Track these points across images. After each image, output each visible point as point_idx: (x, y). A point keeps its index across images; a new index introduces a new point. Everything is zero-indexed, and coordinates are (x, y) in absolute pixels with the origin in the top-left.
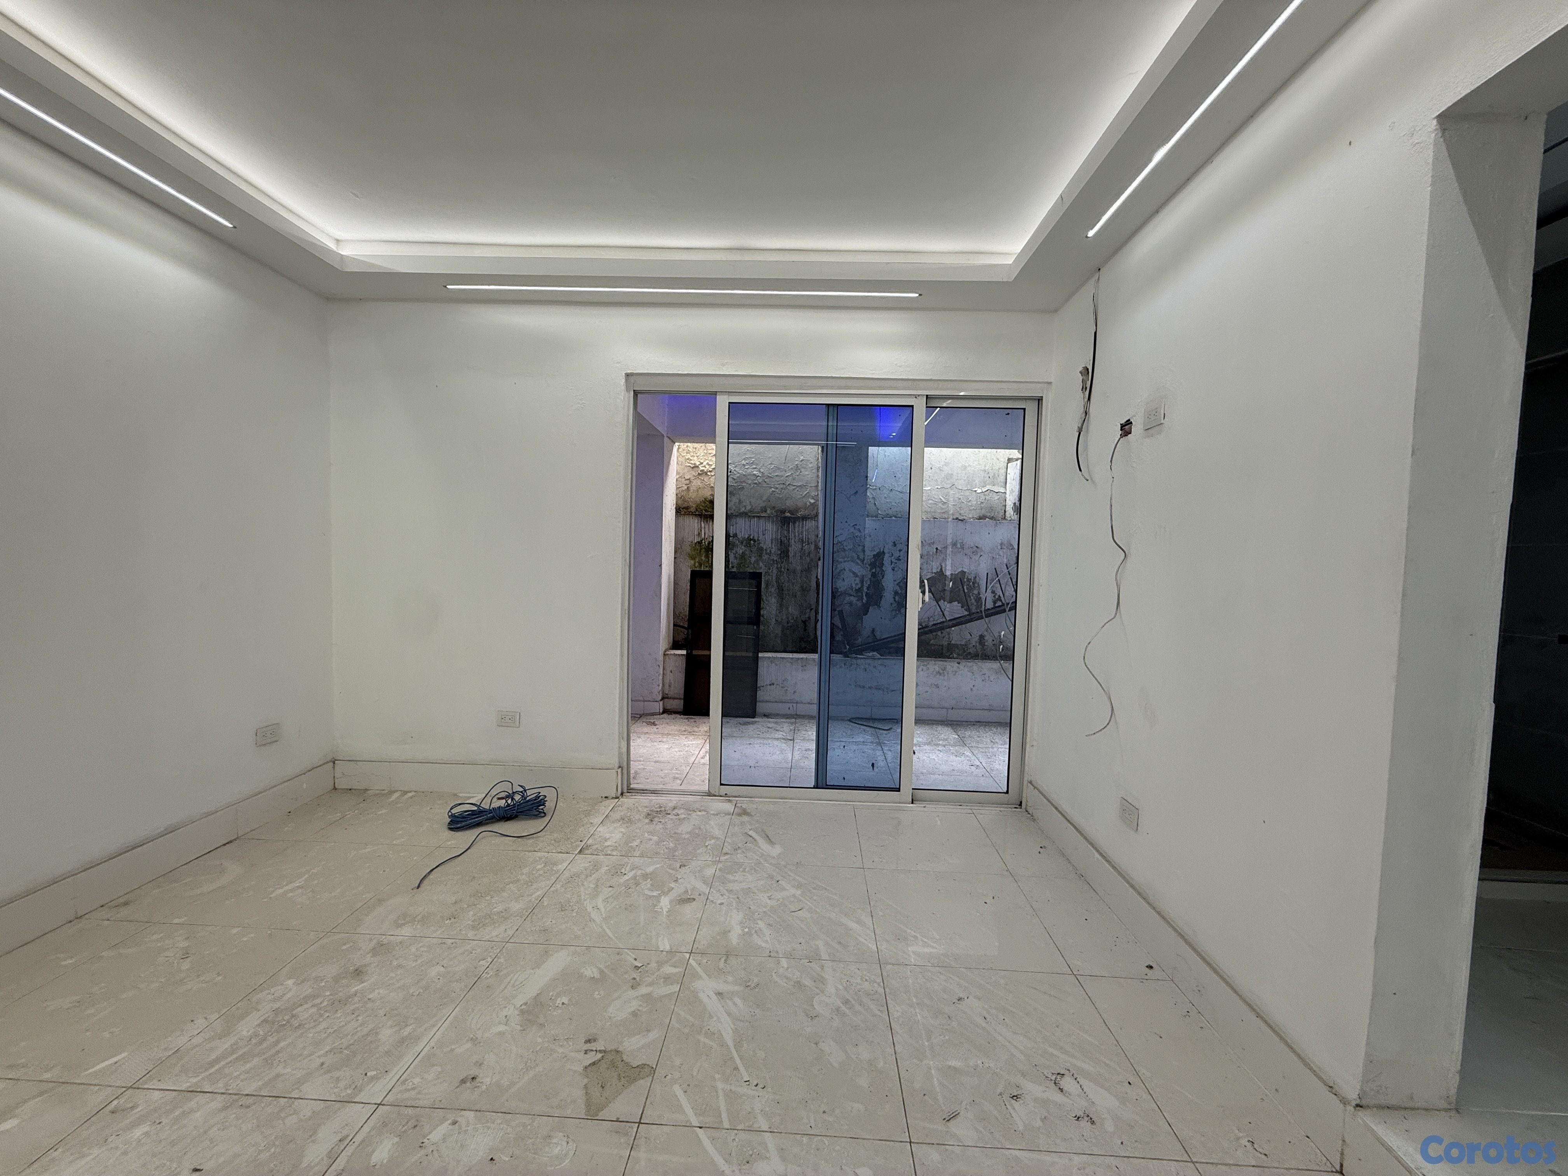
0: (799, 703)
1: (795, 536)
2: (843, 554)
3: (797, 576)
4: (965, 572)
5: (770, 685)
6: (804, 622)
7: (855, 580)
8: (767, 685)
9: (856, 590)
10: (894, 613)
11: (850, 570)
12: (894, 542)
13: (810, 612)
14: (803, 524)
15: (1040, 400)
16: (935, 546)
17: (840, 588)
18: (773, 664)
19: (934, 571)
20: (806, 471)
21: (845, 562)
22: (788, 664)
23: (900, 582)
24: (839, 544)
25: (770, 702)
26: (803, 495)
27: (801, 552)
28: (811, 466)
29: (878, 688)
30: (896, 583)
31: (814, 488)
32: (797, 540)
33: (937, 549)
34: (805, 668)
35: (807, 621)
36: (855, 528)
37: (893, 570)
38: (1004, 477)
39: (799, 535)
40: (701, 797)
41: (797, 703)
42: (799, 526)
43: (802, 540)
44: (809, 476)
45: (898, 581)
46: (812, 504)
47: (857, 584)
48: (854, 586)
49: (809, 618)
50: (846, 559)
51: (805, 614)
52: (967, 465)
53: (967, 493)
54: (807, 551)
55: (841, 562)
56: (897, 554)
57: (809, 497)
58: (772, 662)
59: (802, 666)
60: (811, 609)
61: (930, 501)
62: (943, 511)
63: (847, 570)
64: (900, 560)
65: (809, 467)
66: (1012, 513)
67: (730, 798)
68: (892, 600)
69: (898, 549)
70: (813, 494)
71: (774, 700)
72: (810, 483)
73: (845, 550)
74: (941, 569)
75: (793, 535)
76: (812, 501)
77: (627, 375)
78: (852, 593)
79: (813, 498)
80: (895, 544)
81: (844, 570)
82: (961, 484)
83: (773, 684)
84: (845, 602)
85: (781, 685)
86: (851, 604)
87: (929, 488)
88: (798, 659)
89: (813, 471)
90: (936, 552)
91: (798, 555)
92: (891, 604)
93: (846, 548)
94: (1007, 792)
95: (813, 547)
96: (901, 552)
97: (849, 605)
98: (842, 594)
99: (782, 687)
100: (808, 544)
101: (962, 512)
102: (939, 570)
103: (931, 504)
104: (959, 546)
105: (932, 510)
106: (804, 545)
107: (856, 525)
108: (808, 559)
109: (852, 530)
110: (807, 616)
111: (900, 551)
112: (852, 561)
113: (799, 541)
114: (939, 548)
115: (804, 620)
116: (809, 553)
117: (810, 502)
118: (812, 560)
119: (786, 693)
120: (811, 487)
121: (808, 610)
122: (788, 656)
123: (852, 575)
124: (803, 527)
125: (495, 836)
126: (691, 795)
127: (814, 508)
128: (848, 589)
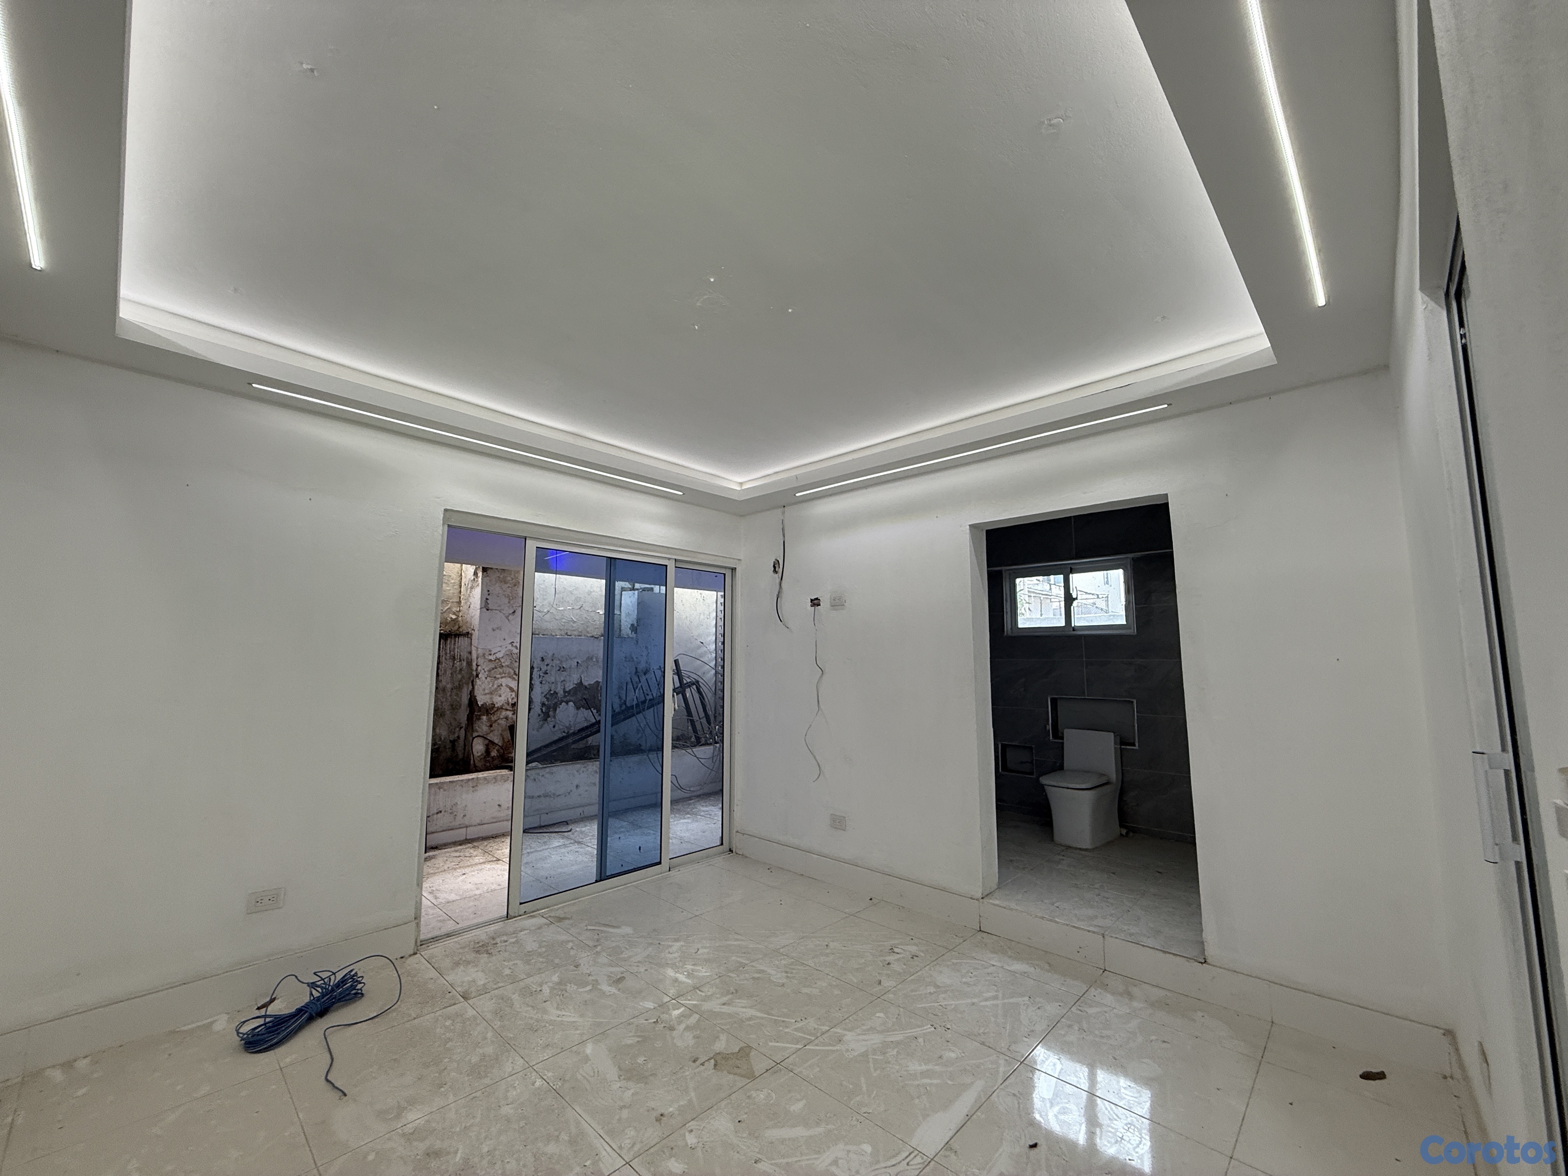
0: (470, 826)
1: (446, 654)
2: (501, 670)
3: (446, 694)
4: (599, 682)
5: (437, 813)
6: (453, 742)
7: (511, 695)
8: (433, 815)
9: (512, 704)
10: (541, 723)
11: (507, 686)
12: (542, 658)
13: (459, 731)
14: (455, 641)
15: (733, 570)
16: (576, 660)
17: (497, 703)
18: (442, 790)
19: (576, 682)
20: (448, 586)
21: (502, 678)
22: (458, 788)
23: (546, 694)
24: (497, 661)
25: (437, 832)
26: (444, 610)
27: (451, 669)
28: (453, 581)
29: (545, 796)
30: (543, 695)
31: (456, 603)
32: (448, 658)
33: (578, 663)
34: (476, 788)
35: (457, 740)
36: (512, 645)
37: (541, 683)
38: (619, 602)
39: (450, 651)
40: (503, 922)
41: (467, 827)
42: (451, 642)
43: (454, 657)
44: (451, 591)
45: (545, 693)
46: (453, 620)
47: (513, 699)
48: (510, 701)
49: (458, 737)
50: (503, 675)
51: (454, 733)
52: (592, 590)
53: (593, 614)
54: (458, 669)
55: (498, 678)
56: (544, 668)
57: (449, 613)
58: (439, 788)
59: (473, 787)
60: (462, 727)
61: (564, 620)
62: (573, 629)
63: (504, 685)
64: (547, 673)
65: (451, 583)
66: (630, 632)
67: (531, 914)
68: (540, 712)
69: (546, 663)
70: (454, 609)
71: (441, 830)
72: (451, 599)
73: (503, 666)
74: (581, 680)
75: (444, 652)
76: (454, 617)
77: (446, 510)
78: (509, 708)
79: (454, 614)
80: (543, 660)
81: (501, 685)
82: (587, 607)
83: (441, 812)
84: (502, 717)
85: (450, 811)
86: (507, 718)
87: (562, 609)
88: (469, 780)
89: (455, 587)
90: (577, 665)
91: (449, 672)
92: (539, 715)
93: (503, 664)
94: (722, 844)
95: (465, 664)
96: (548, 667)
97: (504, 720)
98: (498, 709)
99: (451, 813)
100: (460, 661)
101: (588, 629)
102: (579, 681)
103: (564, 622)
104: (594, 660)
105: (565, 628)
106: (455, 662)
107: (513, 642)
108: (460, 676)
109: (510, 647)
110: (456, 735)
111: (547, 665)
112: (510, 677)
113: (450, 658)
114: (580, 662)
115: (452, 739)
116: (461, 670)
117: (451, 618)
118: (463, 677)
119: (455, 818)
120: (453, 602)
121: (458, 729)
122: (458, 779)
123: (508, 690)
124: (455, 644)
125: (338, 1030)
126: (490, 924)
127: (455, 624)
128: (505, 704)
